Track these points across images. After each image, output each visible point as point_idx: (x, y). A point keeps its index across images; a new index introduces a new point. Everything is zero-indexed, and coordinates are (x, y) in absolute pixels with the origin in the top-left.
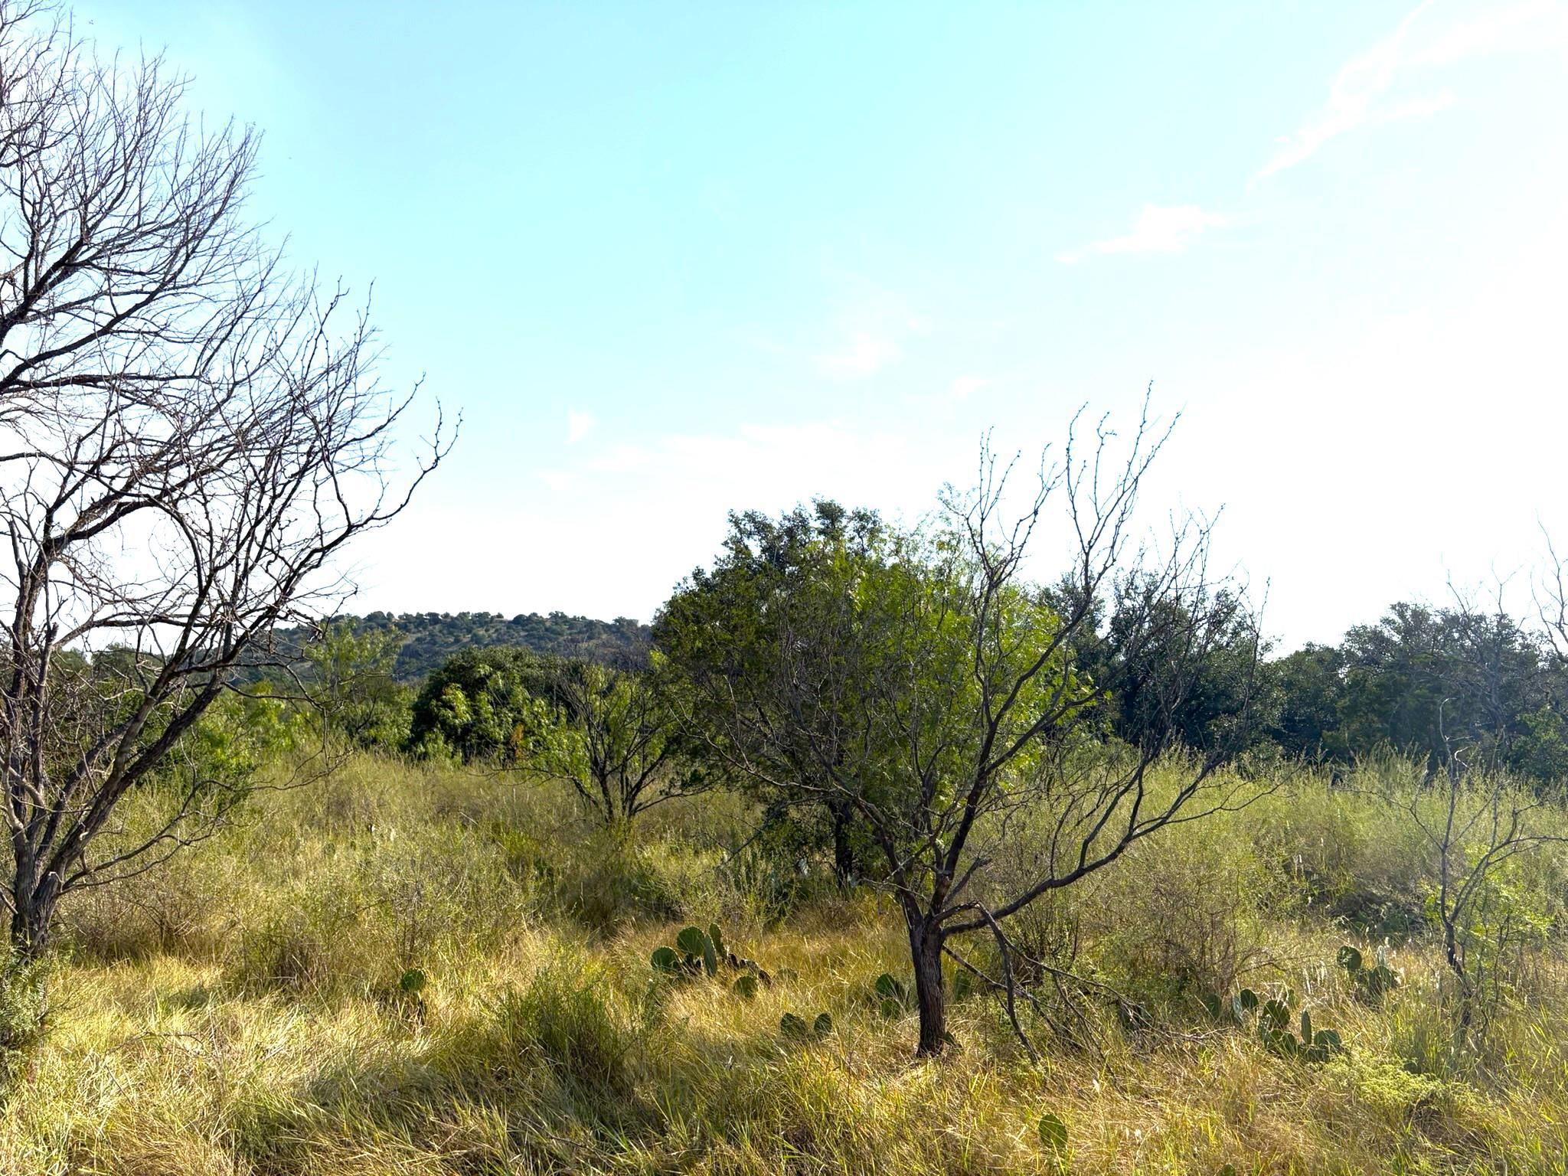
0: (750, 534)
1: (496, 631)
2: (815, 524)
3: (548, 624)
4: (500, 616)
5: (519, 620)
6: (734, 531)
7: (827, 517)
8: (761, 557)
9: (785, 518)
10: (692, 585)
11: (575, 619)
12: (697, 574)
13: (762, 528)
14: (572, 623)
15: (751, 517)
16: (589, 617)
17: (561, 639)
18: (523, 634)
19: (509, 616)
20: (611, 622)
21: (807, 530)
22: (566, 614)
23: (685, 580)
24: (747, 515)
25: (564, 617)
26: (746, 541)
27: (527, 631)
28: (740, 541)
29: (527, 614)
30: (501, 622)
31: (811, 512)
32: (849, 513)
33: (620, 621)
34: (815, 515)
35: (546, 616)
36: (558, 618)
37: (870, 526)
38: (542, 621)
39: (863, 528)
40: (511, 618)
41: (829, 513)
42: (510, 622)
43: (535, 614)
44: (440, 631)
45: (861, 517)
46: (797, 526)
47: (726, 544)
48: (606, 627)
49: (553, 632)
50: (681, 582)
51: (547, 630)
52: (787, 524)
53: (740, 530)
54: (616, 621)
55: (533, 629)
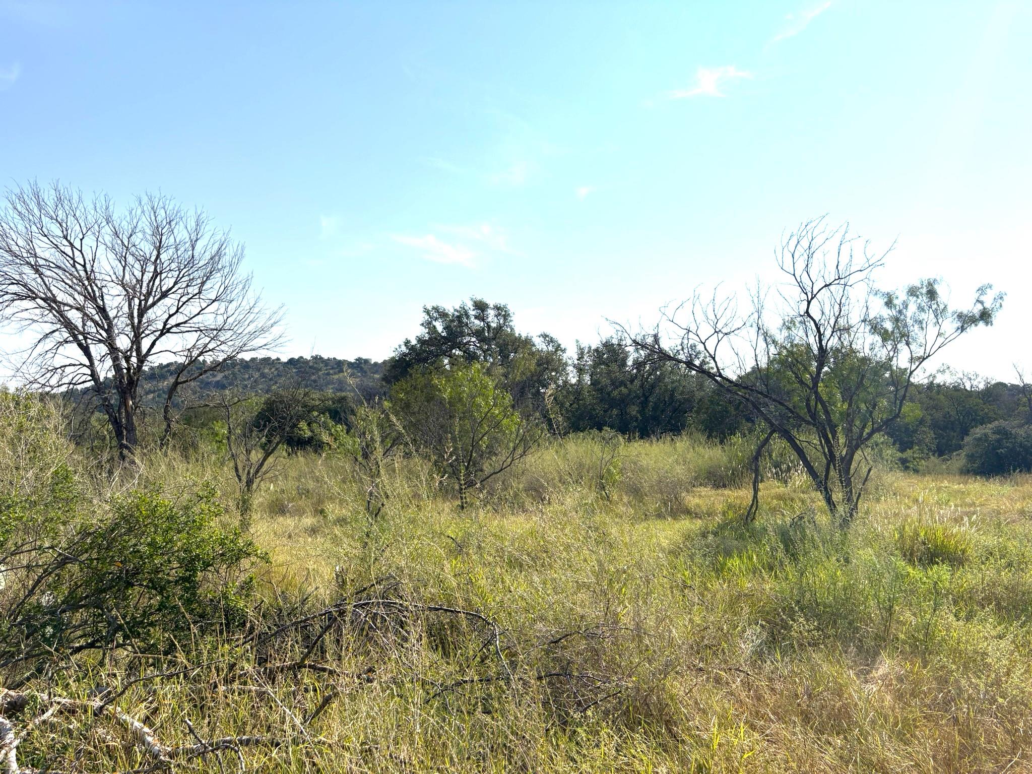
0: (436, 319)
1: (277, 369)
2: (472, 313)
3: (311, 364)
4: (278, 359)
5: (291, 361)
6: (427, 317)
7: (479, 309)
8: (442, 332)
9: (455, 310)
10: (404, 349)
11: (329, 359)
12: (407, 343)
13: (443, 315)
14: (327, 362)
15: (436, 309)
16: (339, 358)
17: (320, 373)
18: (294, 370)
19: (284, 359)
20: (353, 361)
21: (468, 317)
22: (323, 356)
23: (400, 346)
24: (433, 308)
25: (321, 358)
26: (434, 323)
27: (297, 368)
28: (430, 323)
29: (297, 357)
30: (279, 363)
31: (470, 305)
32: (492, 306)
33: (359, 359)
34: (472, 308)
35: (309, 358)
36: (317, 359)
37: (503, 313)
38: (306, 362)
39: (499, 314)
40: (286, 360)
41: (481, 307)
42: (285, 363)
43: (302, 357)
44: (239, 371)
45: (497, 308)
46: (462, 315)
47: (422, 324)
48: (350, 365)
49: (315, 369)
50: (398, 347)
51: (310, 367)
52: (456, 314)
53: (430, 317)
54: (356, 360)
55: (301, 367)
